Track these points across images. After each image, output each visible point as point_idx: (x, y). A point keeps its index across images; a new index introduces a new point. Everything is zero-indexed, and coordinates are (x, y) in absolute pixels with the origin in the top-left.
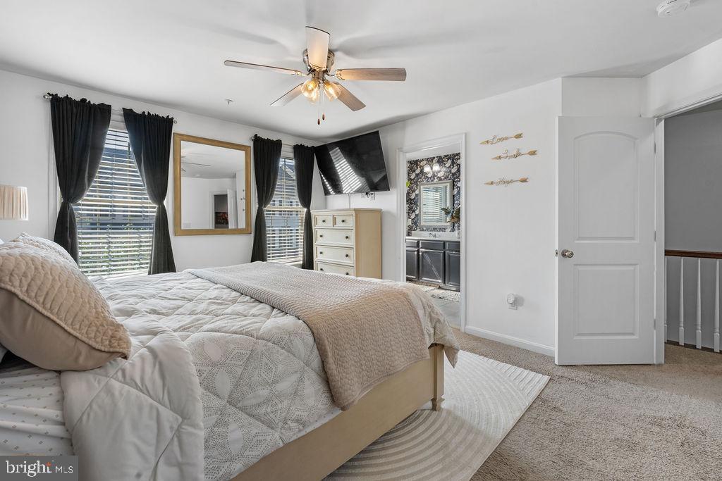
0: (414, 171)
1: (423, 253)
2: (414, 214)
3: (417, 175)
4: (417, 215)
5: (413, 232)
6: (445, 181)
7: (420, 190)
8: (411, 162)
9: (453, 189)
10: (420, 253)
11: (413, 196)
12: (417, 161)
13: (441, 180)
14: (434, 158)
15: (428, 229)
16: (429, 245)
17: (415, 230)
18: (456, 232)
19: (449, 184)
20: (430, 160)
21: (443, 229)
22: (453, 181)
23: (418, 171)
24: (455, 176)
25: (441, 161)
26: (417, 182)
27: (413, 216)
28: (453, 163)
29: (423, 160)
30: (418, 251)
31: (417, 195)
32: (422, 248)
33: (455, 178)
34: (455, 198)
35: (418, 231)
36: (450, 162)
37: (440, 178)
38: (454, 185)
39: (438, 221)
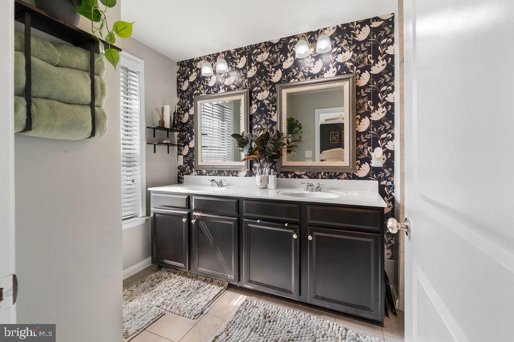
0: (187, 78)
1: (199, 219)
2: (187, 148)
3: (192, 84)
4: (191, 150)
5: (185, 177)
6: (237, 91)
7: (196, 110)
8: (181, 64)
9: (251, 105)
10: (193, 221)
11: (185, 118)
12: (191, 61)
13: (230, 90)
14: (218, 54)
15: (209, 172)
16: (211, 204)
17: (188, 174)
18: (258, 177)
19: (242, 98)
20: (212, 59)
21: (233, 172)
22: (251, 92)
23: (192, 78)
24: (254, 83)
25: (230, 57)
26: (192, 94)
27: (185, 151)
28: (249, 62)
29: (200, 59)
30: (189, 216)
31: (191, 117)
32: (196, 210)
33: (253, 87)
34: (254, 121)
35: (193, 177)
36: (244, 60)
37: (228, 86)
38: (251, 99)
39: (225, 159)
